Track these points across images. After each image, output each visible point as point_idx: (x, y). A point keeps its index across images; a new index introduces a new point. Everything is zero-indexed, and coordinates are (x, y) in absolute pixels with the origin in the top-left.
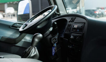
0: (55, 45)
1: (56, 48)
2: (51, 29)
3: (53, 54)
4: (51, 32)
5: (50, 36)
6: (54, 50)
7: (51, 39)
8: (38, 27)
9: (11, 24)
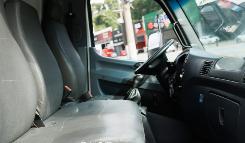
0: (171, 86)
1: (173, 90)
2: (167, 68)
3: (171, 96)
4: (167, 72)
5: (167, 76)
6: (171, 92)
7: (167, 78)
8: (150, 66)
9: (133, 65)
